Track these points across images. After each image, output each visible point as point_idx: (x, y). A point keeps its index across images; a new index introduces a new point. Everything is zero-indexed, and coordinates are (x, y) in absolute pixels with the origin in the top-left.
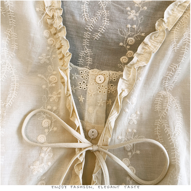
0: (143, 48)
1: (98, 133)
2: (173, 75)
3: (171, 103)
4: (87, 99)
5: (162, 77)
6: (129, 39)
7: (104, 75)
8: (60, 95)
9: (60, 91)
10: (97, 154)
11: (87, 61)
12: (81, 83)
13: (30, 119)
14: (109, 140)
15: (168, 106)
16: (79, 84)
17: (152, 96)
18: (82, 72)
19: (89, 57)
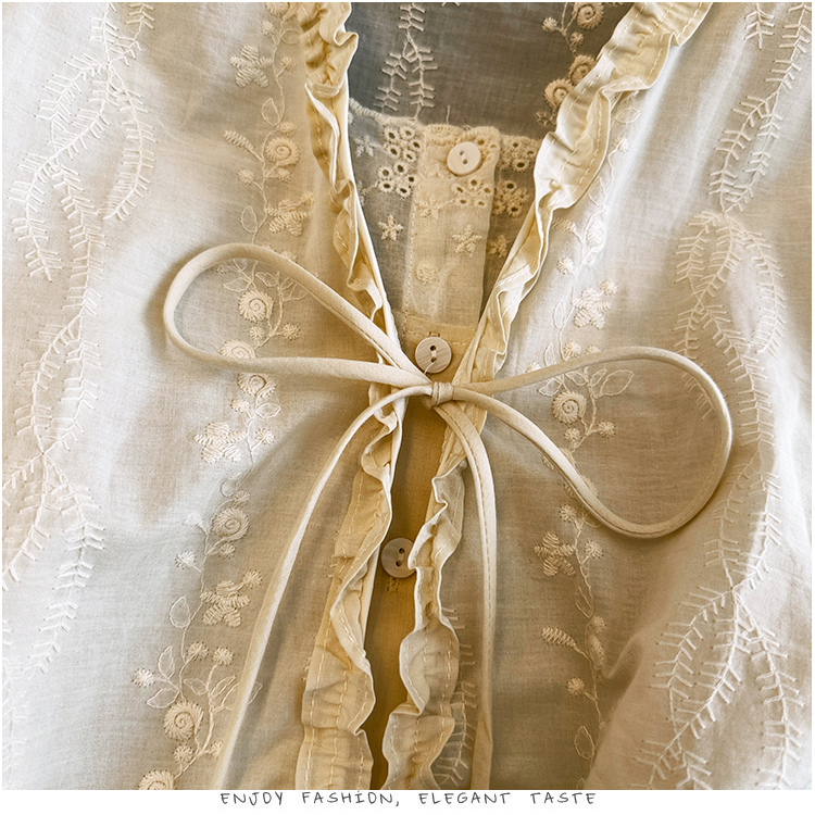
0: (635, 31)
1: (452, 354)
2: (749, 145)
3: (742, 251)
4: (412, 231)
5: (706, 153)
7: (481, 142)
8: (307, 211)
9: (307, 196)
11: (414, 97)
12: (389, 169)
15: (728, 259)
16: (381, 174)
17: (669, 228)
18: (392, 135)
19: (421, 81)
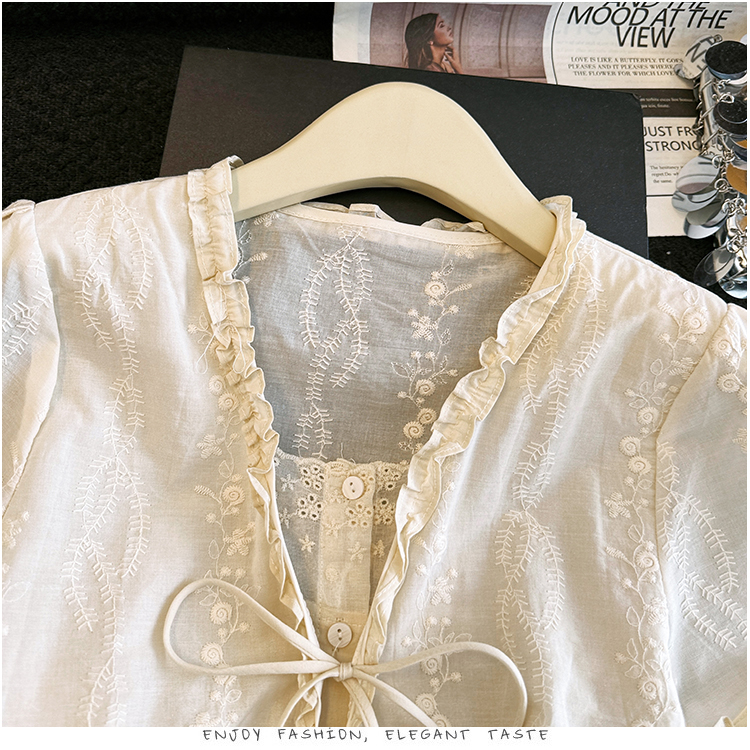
0: (454, 408)
1: (353, 634)
2: (535, 472)
3: (536, 543)
4: (321, 545)
5: (508, 477)
6: (419, 382)
7: (364, 475)
8: (250, 535)
10: (351, 686)
11: (319, 439)
12: (304, 499)
13: (181, 606)
14: (380, 650)
15: (527, 551)
16: (299, 504)
17: (489, 524)
18: (305, 471)
19: (322, 429)
